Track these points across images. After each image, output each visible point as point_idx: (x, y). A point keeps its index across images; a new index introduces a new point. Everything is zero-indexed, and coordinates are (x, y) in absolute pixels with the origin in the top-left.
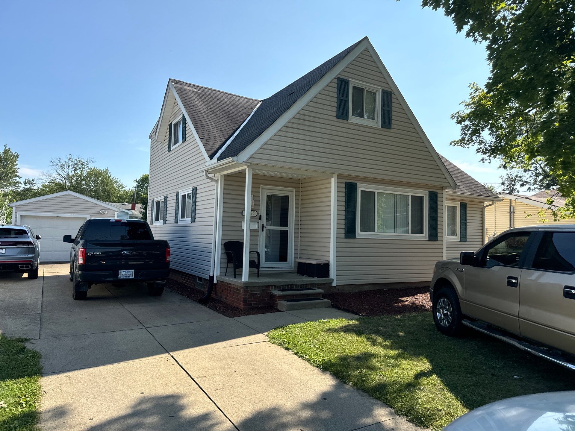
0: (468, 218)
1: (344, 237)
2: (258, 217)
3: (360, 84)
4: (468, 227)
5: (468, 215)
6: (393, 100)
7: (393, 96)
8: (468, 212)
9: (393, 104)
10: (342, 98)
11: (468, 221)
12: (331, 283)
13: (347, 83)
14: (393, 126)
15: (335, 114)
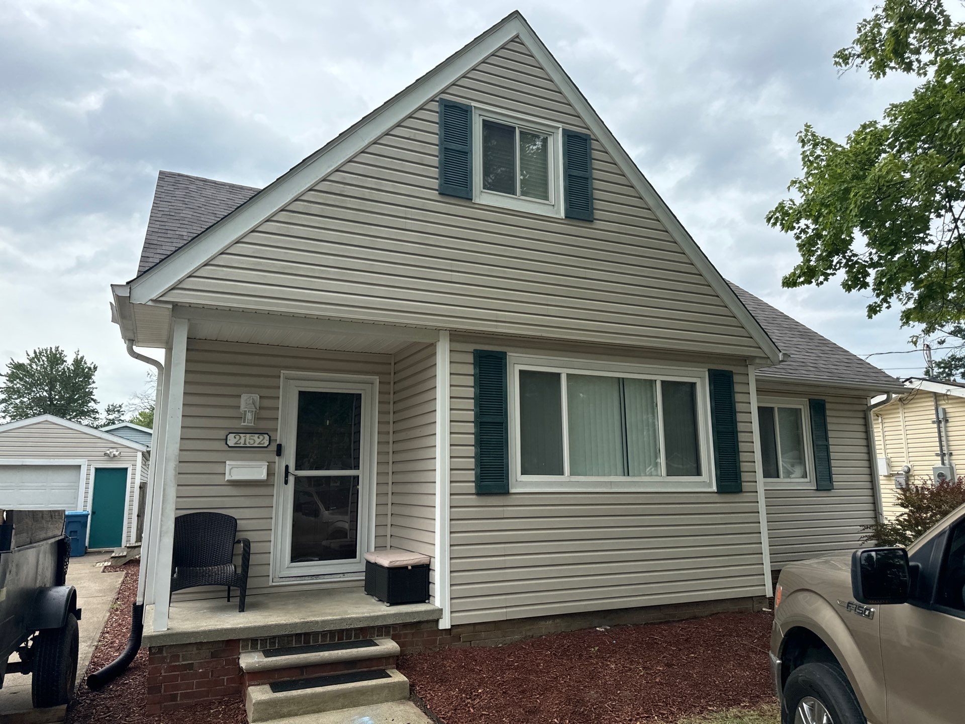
0: (830, 434)
1: (474, 491)
2: (274, 447)
3: (503, 115)
4: (832, 456)
5: (829, 427)
6: (595, 154)
7: (595, 145)
8: (829, 420)
9: (596, 164)
10: (453, 146)
11: (831, 441)
12: (437, 622)
13: (467, 111)
14: (598, 214)
15: (435, 184)
